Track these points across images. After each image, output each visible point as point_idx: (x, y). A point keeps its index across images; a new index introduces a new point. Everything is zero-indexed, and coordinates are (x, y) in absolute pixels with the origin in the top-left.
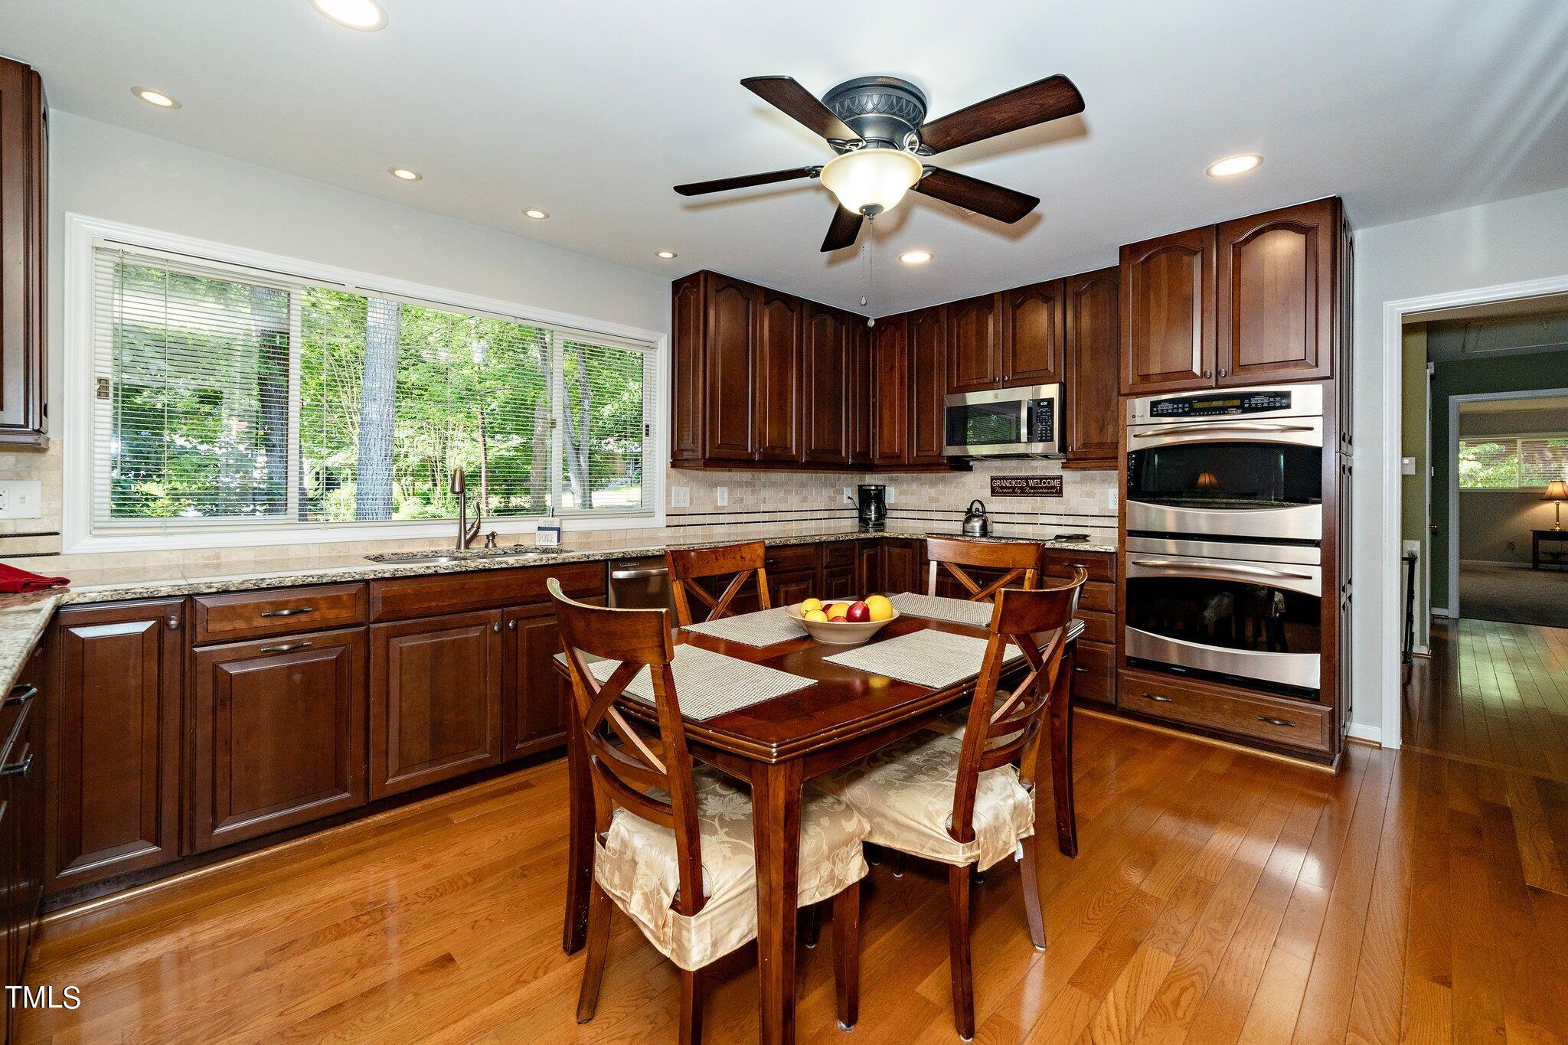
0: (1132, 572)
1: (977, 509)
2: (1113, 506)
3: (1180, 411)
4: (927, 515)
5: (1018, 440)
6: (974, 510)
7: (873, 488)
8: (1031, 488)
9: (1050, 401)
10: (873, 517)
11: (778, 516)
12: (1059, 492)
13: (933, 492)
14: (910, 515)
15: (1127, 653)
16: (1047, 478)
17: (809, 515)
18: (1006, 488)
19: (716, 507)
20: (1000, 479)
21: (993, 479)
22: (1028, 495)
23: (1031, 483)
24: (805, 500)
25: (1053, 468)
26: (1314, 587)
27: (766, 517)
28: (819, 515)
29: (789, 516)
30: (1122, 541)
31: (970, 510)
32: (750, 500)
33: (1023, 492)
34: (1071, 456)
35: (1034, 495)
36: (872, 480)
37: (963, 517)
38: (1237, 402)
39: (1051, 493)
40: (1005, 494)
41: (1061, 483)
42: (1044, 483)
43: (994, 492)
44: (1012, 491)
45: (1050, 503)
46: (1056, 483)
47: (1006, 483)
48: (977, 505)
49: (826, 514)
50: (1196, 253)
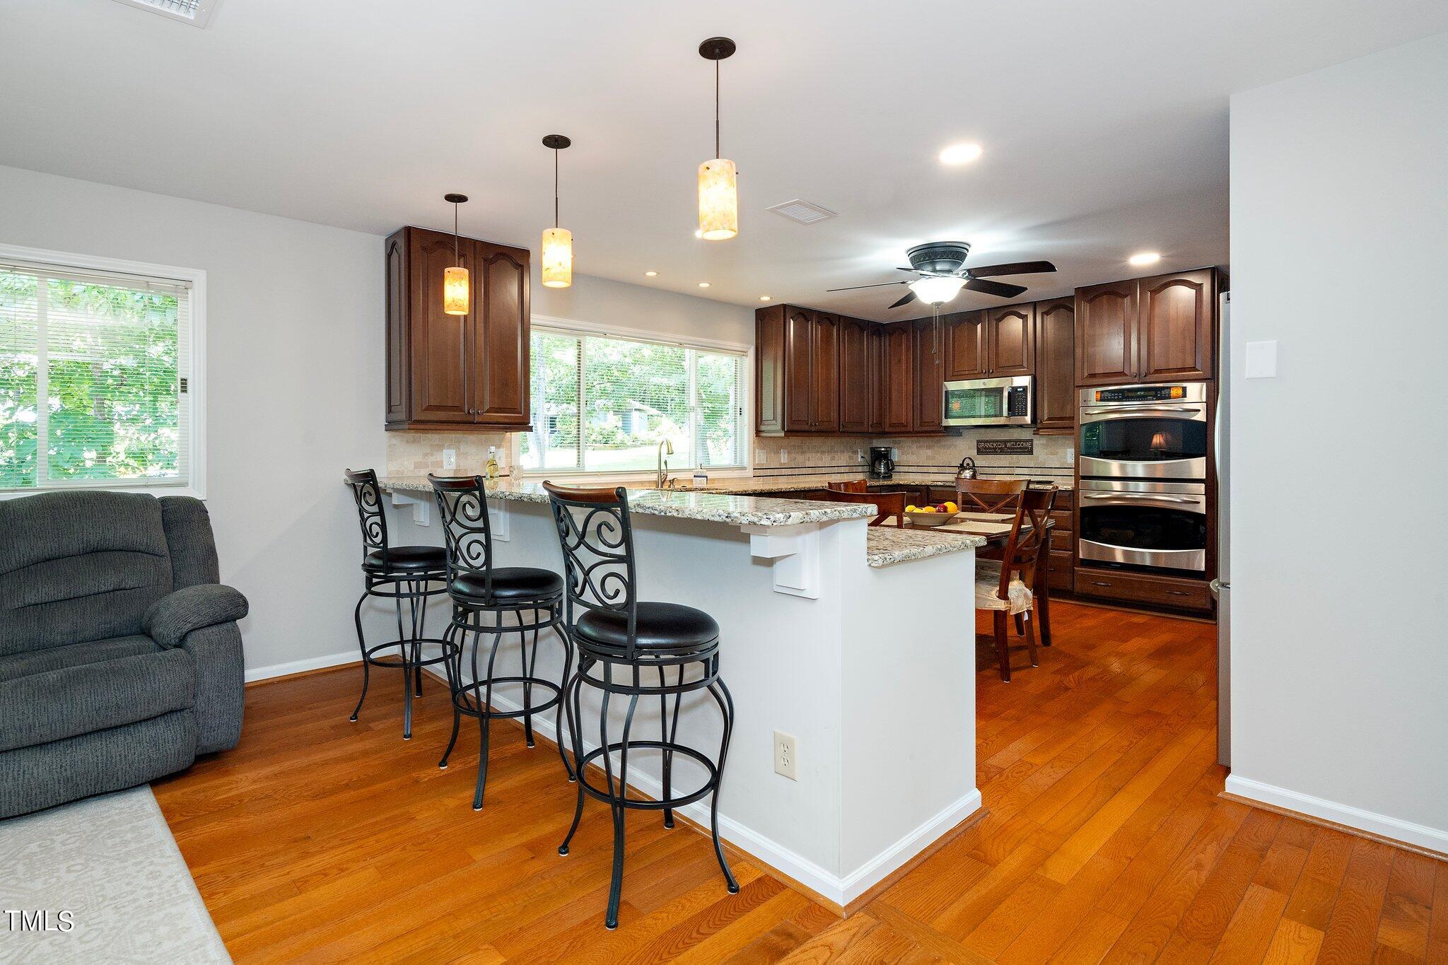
0: (1083, 503)
1: (968, 464)
2: (1070, 460)
3: (1116, 398)
4: (925, 469)
5: (1001, 415)
6: (965, 465)
7: (883, 449)
8: (1009, 448)
9: (1025, 389)
10: (883, 471)
11: (818, 471)
12: (1030, 452)
13: (929, 452)
14: (911, 469)
15: (1081, 556)
16: (1020, 441)
17: (836, 470)
18: (989, 448)
19: (781, 464)
20: (985, 442)
21: (978, 442)
22: (1006, 453)
23: (1008, 445)
24: (833, 459)
25: (1026, 435)
26: (1202, 509)
27: (810, 471)
28: (842, 470)
29: (824, 470)
30: (1077, 483)
31: (962, 465)
32: (800, 459)
33: (1002, 451)
34: (1039, 426)
35: (1010, 453)
36: (881, 444)
37: (957, 470)
38: (1153, 393)
39: (1025, 452)
40: (987, 453)
41: (1032, 445)
42: (1019, 445)
43: (979, 452)
44: (994, 451)
45: (1023, 459)
46: (1028, 444)
47: (988, 445)
48: (967, 461)
49: (847, 469)
50: (1126, 296)
